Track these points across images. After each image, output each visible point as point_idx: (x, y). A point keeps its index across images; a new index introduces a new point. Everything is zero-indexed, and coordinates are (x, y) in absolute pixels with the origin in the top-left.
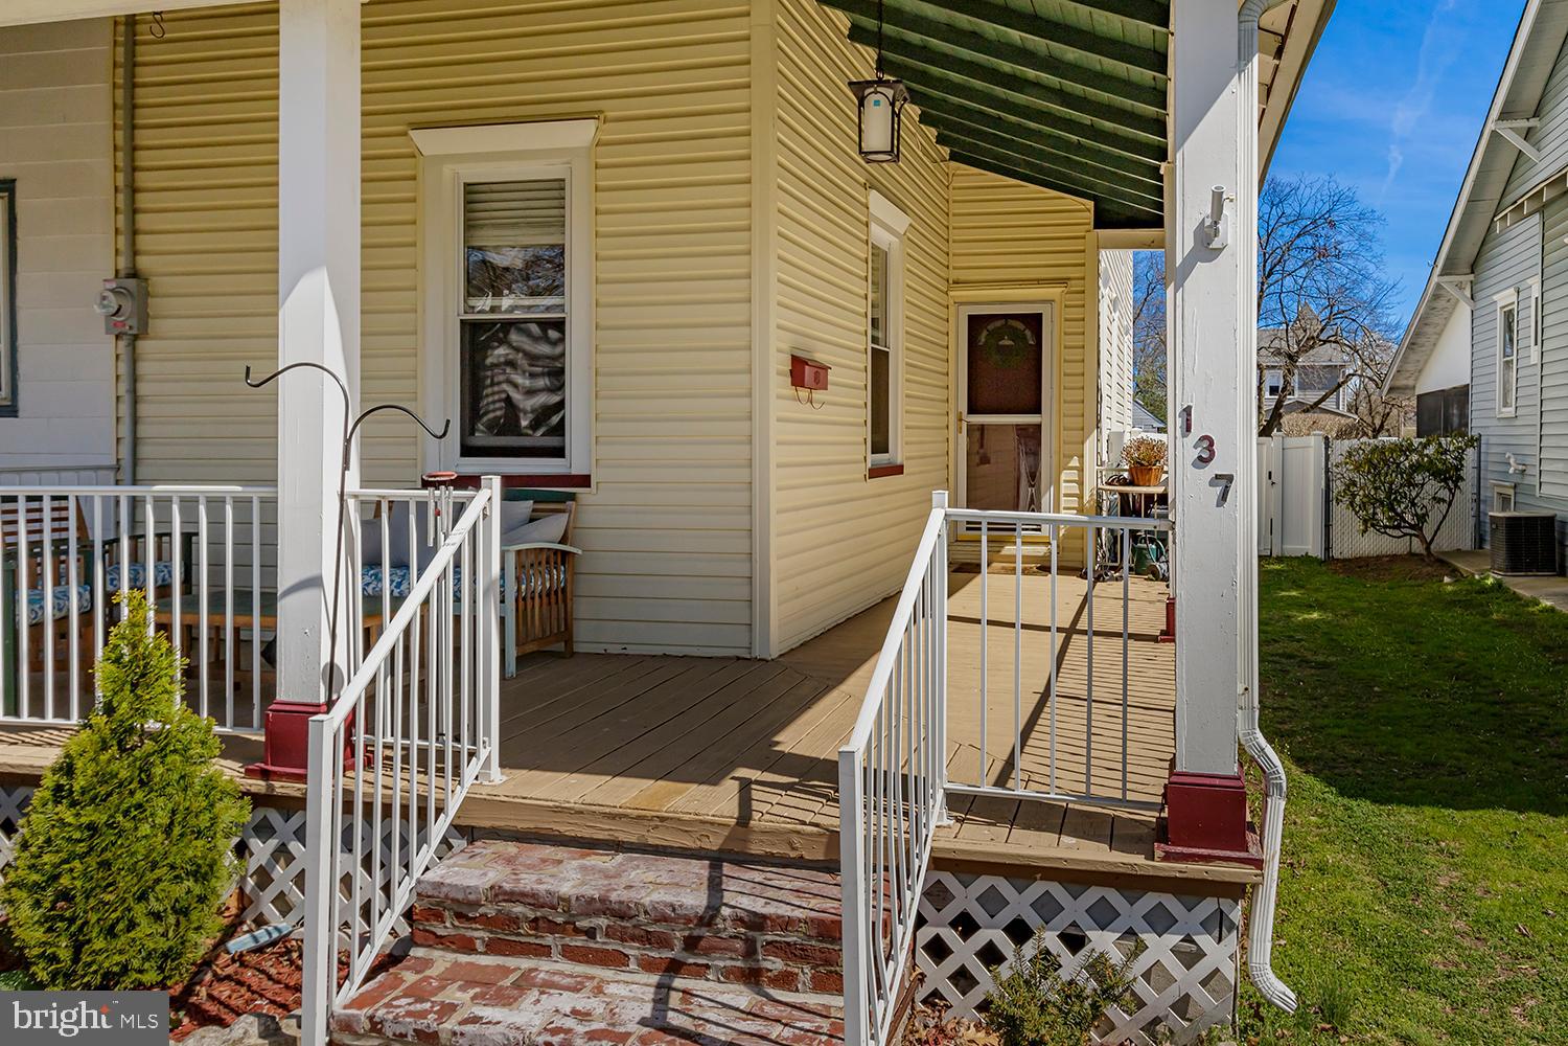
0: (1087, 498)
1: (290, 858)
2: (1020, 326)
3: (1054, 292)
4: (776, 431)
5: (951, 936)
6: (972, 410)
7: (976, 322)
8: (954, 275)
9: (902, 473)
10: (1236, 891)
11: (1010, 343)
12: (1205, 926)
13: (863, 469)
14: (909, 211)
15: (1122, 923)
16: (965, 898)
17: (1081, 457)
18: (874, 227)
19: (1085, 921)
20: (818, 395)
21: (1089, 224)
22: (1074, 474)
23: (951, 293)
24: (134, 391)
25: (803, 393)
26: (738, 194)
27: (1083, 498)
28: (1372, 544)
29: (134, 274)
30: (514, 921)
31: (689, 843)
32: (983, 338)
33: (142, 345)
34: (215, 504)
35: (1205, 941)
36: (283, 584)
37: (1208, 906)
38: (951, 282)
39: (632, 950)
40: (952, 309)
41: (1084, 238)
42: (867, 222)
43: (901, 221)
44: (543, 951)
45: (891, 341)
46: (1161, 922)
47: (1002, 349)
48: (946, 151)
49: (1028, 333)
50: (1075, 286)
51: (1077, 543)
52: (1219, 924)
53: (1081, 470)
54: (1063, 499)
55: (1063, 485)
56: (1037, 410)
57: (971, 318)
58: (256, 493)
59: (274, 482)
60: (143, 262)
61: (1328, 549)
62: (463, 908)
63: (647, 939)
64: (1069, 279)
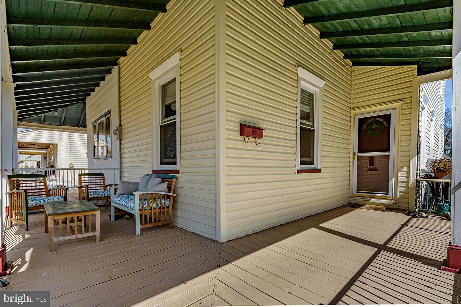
0: (411, 183)
2: (381, 120)
3: (397, 105)
4: (226, 153)
6: (359, 151)
7: (362, 121)
8: (353, 105)
9: (321, 172)
11: (377, 126)
13: (294, 170)
14: (325, 80)
17: (408, 167)
18: (302, 83)
20: (258, 140)
21: (415, 75)
22: (404, 174)
23: (352, 112)
25: (248, 139)
27: (409, 183)
29: (120, 126)
32: (365, 127)
38: (352, 108)
40: (352, 118)
41: (412, 81)
42: (297, 80)
43: (321, 83)
47: (372, 130)
48: (349, 62)
49: (385, 122)
50: (407, 101)
53: (408, 172)
54: (399, 183)
55: (399, 178)
56: (388, 150)
57: (360, 119)
64: (404, 98)
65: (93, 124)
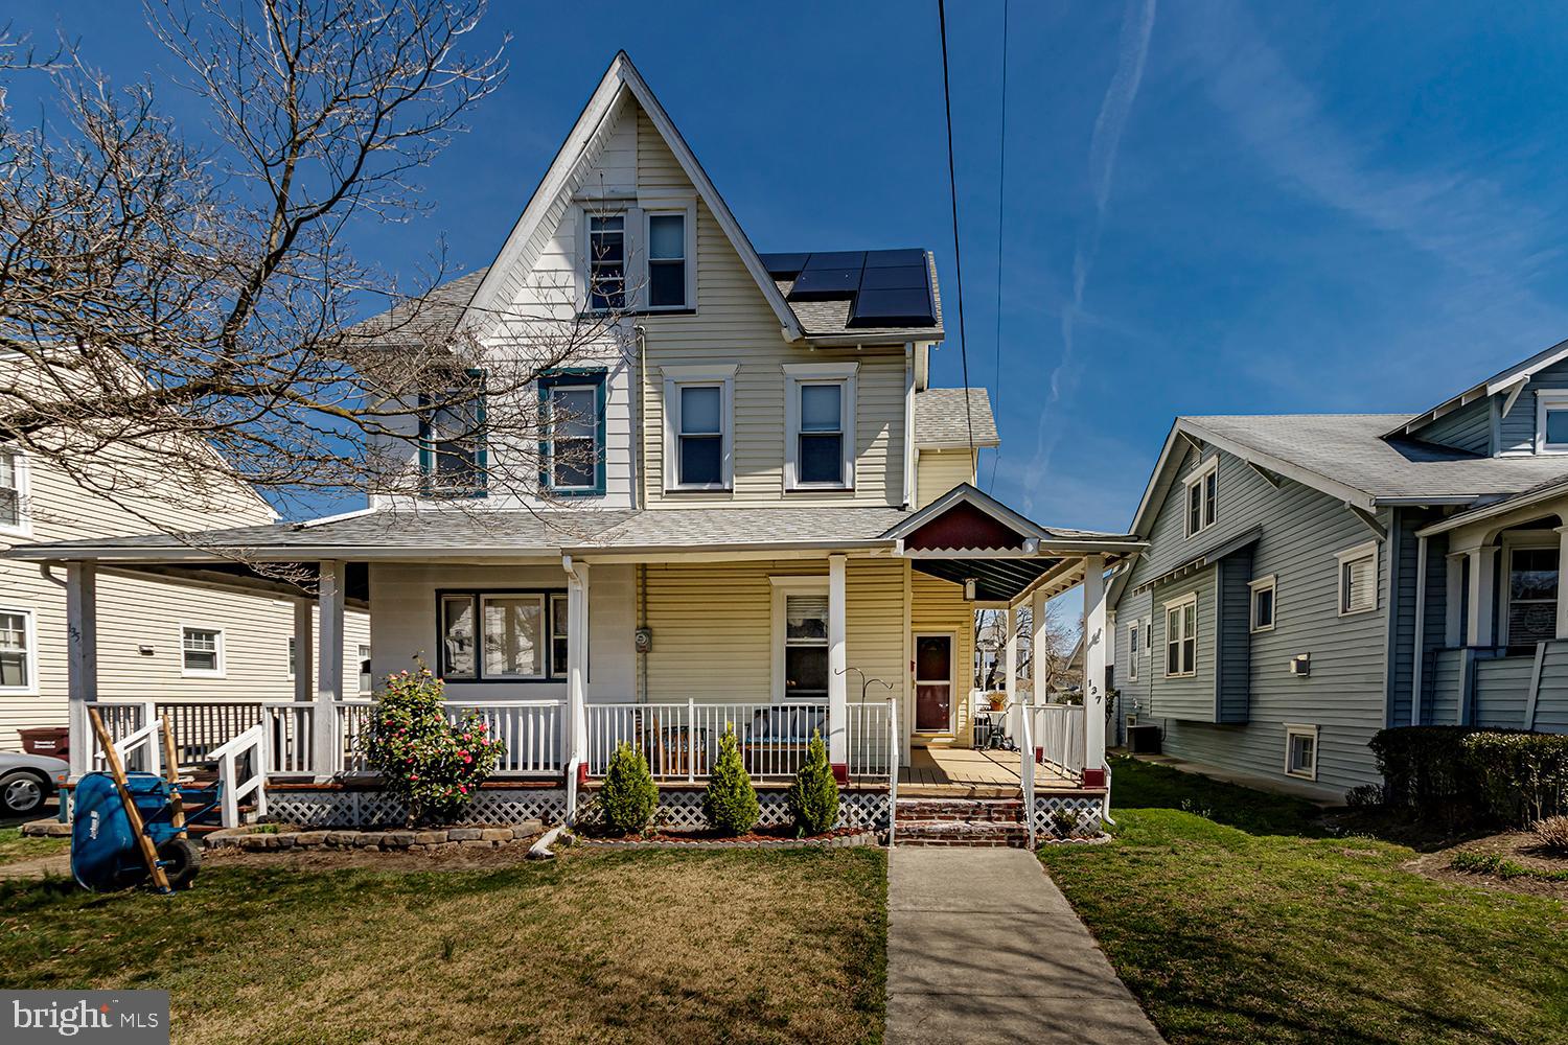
2: (940, 642)
3: (955, 627)
5: (1043, 814)
6: (919, 679)
7: (921, 640)
10: (1100, 796)
11: (936, 649)
12: (1094, 806)
16: (1047, 804)
17: (968, 699)
19: (1064, 807)
22: (964, 707)
23: (910, 628)
24: (646, 672)
26: (899, 603)
27: (968, 717)
29: (645, 627)
30: (925, 811)
31: (959, 795)
32: (924, 647)
33: (648, 655)
36: (832, 730)
37: (1095, 801)
39: (957, 816)
40: (910, 634)
41: (969, 604)
44: (933, 818)
47: (932, 652)
49: (944, 645)
50: (965, 625)
51: (966, 737)
52: (1097, 805)
53: (967, 705)
54: (960, 718)
55: (959, 712)
56: (948, 679)
57: (918, 638)
60: (653, 622)
62: (910, 809)
63: (962, 812)
65: (440, 593)
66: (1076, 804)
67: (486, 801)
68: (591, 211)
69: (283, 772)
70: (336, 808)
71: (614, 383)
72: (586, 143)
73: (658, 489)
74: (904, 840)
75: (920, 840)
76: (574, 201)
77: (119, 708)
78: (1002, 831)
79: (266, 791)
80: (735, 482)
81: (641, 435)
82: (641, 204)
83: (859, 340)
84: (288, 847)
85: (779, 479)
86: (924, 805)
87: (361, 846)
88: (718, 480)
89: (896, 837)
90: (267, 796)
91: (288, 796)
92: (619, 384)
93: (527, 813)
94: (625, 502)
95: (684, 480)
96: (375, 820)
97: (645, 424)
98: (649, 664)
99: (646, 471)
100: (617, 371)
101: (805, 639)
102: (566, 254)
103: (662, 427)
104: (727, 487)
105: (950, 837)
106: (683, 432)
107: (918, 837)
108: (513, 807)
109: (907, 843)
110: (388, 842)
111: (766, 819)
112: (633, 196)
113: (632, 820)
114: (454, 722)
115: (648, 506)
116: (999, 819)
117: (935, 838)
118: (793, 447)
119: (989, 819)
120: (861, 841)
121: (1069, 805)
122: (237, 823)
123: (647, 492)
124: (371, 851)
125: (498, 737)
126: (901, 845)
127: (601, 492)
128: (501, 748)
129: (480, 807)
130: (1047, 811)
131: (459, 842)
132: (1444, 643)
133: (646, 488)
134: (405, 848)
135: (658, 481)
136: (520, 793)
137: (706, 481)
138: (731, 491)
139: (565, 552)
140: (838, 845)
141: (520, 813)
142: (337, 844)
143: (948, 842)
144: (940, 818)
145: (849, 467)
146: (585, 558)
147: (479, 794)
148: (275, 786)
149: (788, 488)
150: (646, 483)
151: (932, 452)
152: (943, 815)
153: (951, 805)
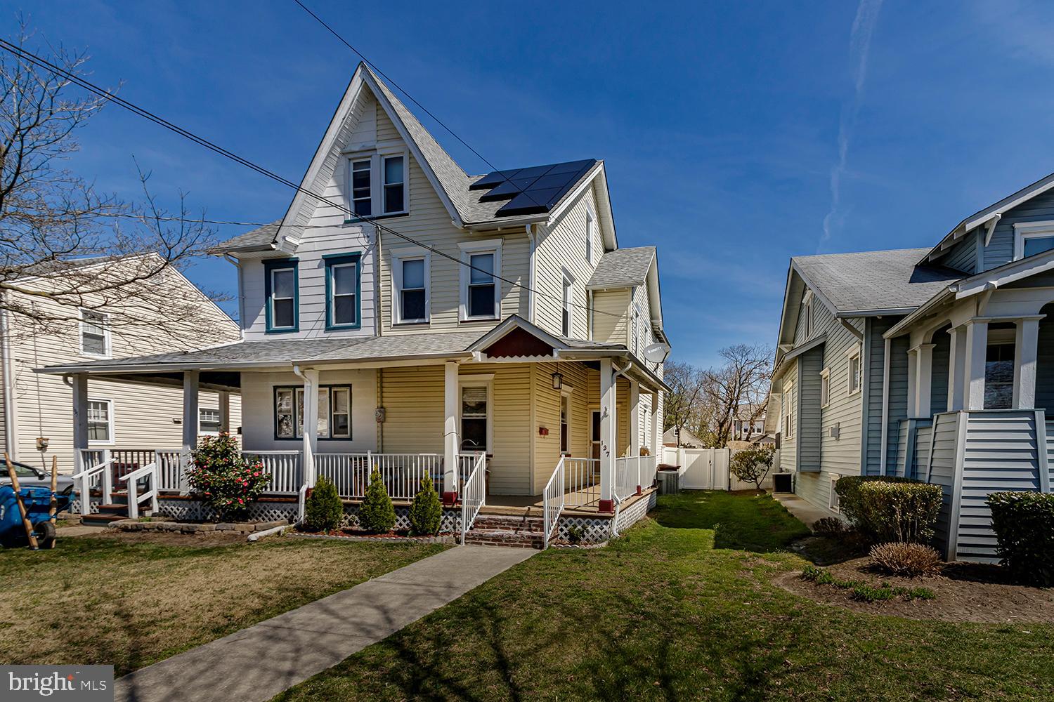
1: (448, 519)
4: (536, 445)
5: (564, 528)
9: (571, 457)
10: (609, 518)
12: (605, 524)
13: (559, 455)
14: (573, 387)
15: (591, 524)
16: (566, 521)
20: (546, 436)
23: (588, 406)
24: (382, 435)
25: (542, 436)
26: (527, 391)
28: (743, 485)
29: (382, 407)
30: (491, 523)
31: (520, 514)
33: (384, 424)
34: (431, 457)
35: (604, 526)
36: (446, 471)
37: (605, 521)
38: (588, 402)
39: (511, 527)
42: (561, 392)
43: (570, 389)
44: (497, 528)
45: (568, 421)
46: (597, 524)
58: (439, 455)
59: (444, 453)
60: (384, 405)
61: (729, 487)
62: (483, 521)
63: (513, 525)
65: (275, 388)
66: (584, 522)
67: (262, 508)
68: (353, 159)
69: (166, 489)
70: (190, 510)
71: (365, 261)
72: (343, 119)
73: (388, 324)
74: (471, 541)
75: (480, 541)
76: (343, 154)
77: (95, 452)
78: (529, 537)
79: (158, 499)
80: (431, 317)
81: (379, 292)
82: (379, 152)
83: (500, 225)
84: (140, 530)
85: (456, 315)
86: (491, 519)
87: (172, 531)
88: (423, 317)
89: (466, 539)
90: (158, 502)
91: (168, 502)
92: (368, 260)
93: (282, 516)
94: (371, 332)
95: (405, 317)
96: (209, 517)
97: (381, 285)
98: (384, 429)
99: (382, 313)
100: (367, 254)
101: (474, 414)
102: (338, 186)
103: (391, 286)
104: (427, 321)
105: (497, 540)
106: (404, 288)
107: (479, 539)
108: (275, 512)
109: (473, 543)
110: (185, 529)
111: (401, 525)
112: (373, 148)
113: (321, 522)
114: (247, 462)
115: (383, 334)
116: (536, 530)
117: (489, 540)
118: (464, 294)
119: (530, 530)
120: (442, 540)
121: (579, 523)
122: (137, 516)
123: (383, 325)
124: (177, 533)
125: (269, 472)
126: (469, 544)
127: (358, 327)
128: (270, 478)
129: (259, 512)
130: (566, 526)
131: (222, 531)
132: (906, 416)
133: (382, 323)
134: (193, 533)
135: (389, 319)
136: (278, 504)
137: (416, 318)
138: (429, 323)
139: (294, 364)
140: (426, 542)
141: (279, 516)
142: (162, 529)
143: (496, 543)
144: (501, 528)
145: (497, 305)
146: (314, 367)
147: (258, 504)
148: (163, 496)
149: (462, 320)
150: (382, 320)
151: (601, 291)
152: (502, 526)
153: (507, 520)
